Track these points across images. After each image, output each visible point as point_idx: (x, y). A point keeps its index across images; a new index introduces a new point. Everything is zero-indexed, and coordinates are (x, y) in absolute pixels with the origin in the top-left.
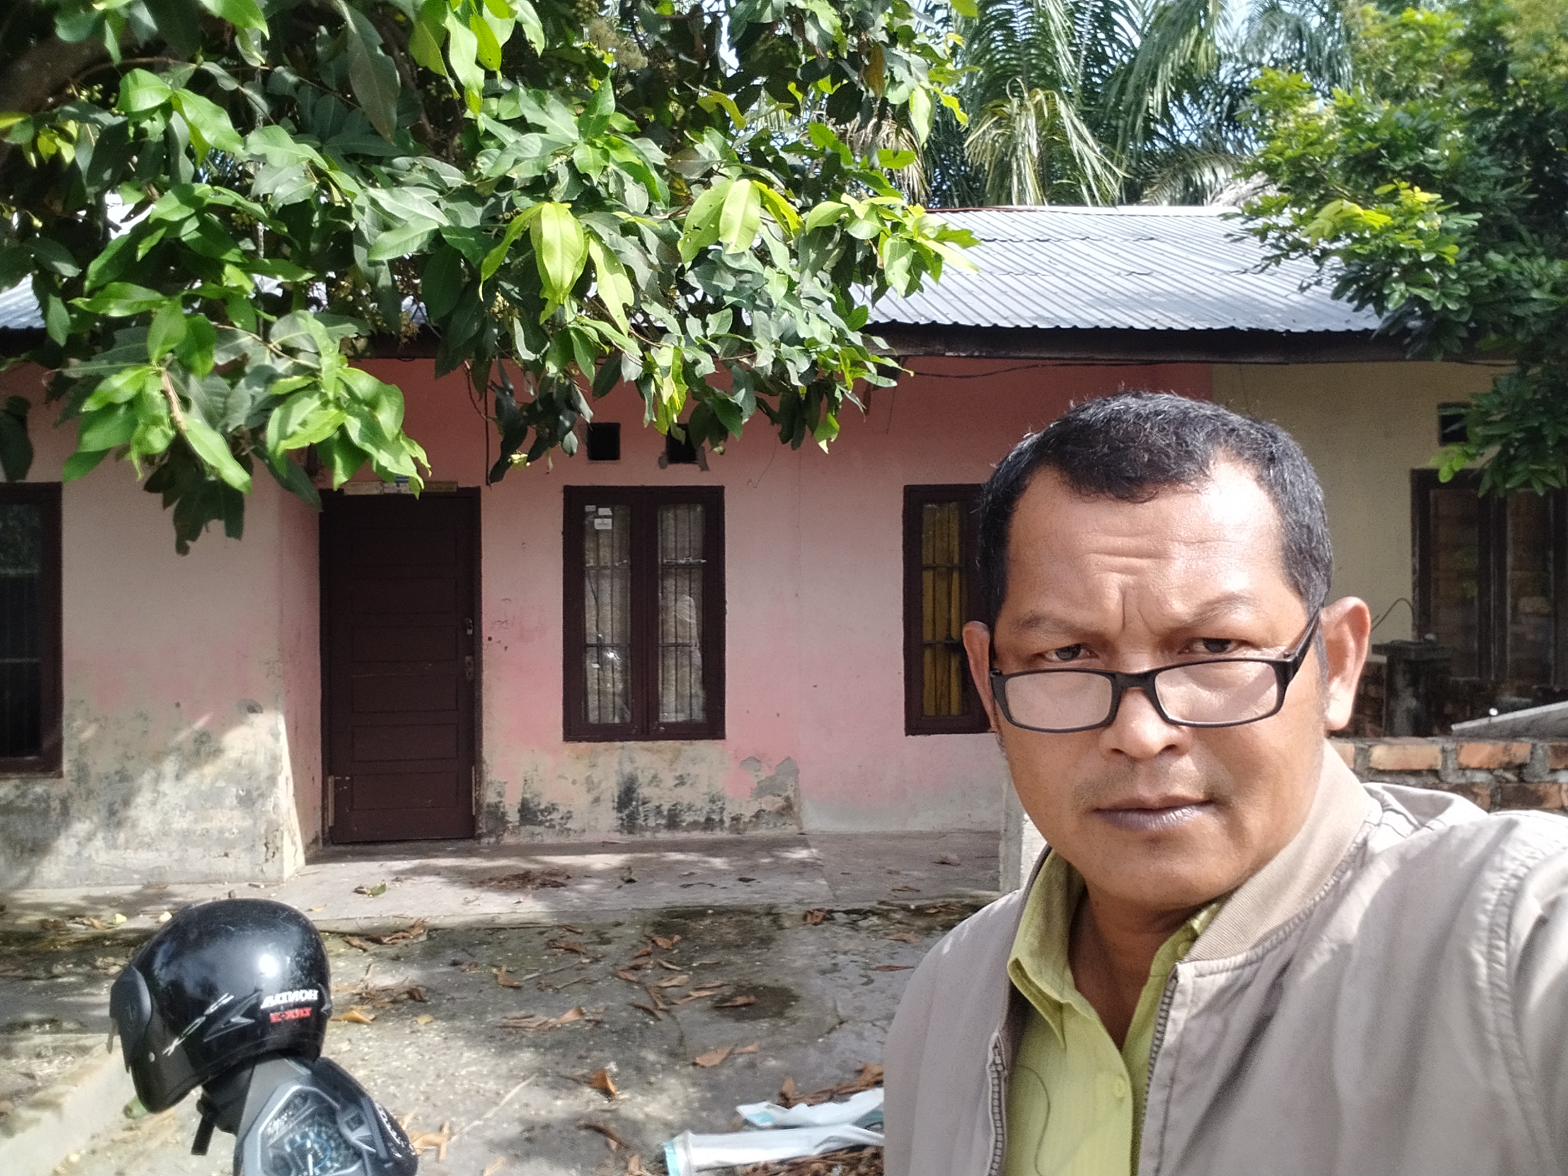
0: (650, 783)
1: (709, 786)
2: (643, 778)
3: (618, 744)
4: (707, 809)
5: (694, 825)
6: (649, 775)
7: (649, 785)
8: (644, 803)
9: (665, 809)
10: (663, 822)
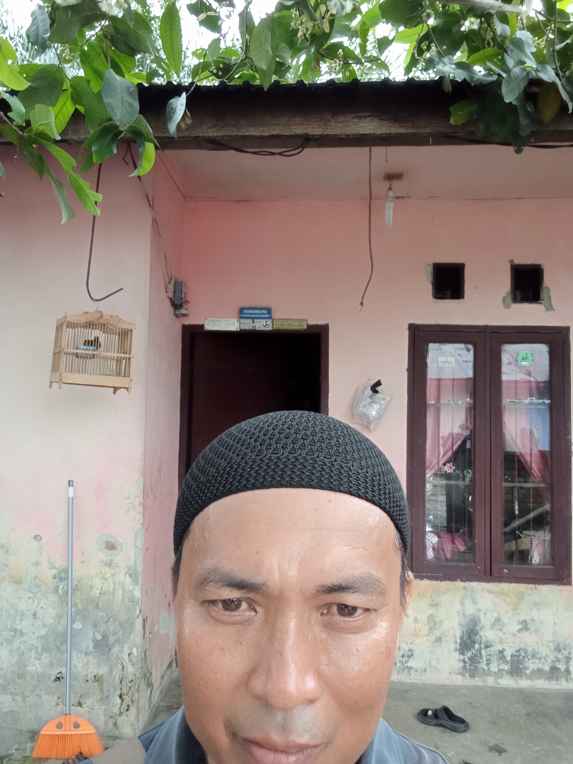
0: (492, 627)
1: (554, 633)
2: (486, 621)
3: (459, 584)
4: (552, 657)
5: (539, 673)
6: (491, 617)
7: (492, 628)
8: (487, 647)
9: (508, 654)
10: (506, 667)
